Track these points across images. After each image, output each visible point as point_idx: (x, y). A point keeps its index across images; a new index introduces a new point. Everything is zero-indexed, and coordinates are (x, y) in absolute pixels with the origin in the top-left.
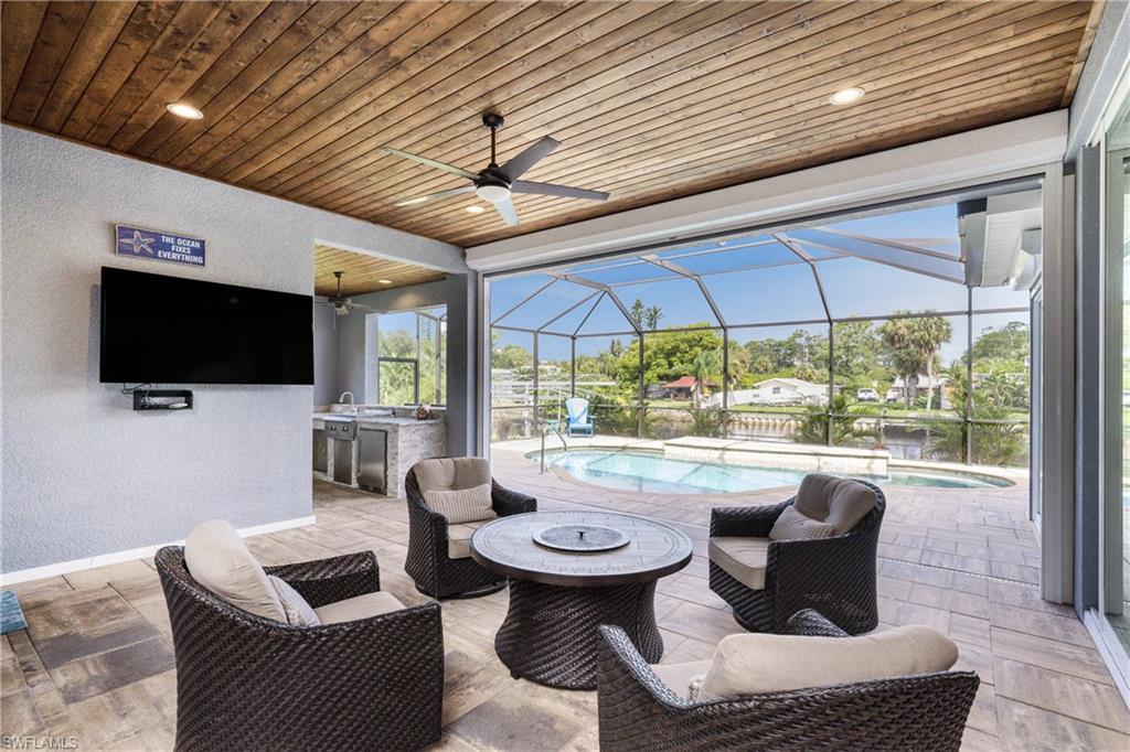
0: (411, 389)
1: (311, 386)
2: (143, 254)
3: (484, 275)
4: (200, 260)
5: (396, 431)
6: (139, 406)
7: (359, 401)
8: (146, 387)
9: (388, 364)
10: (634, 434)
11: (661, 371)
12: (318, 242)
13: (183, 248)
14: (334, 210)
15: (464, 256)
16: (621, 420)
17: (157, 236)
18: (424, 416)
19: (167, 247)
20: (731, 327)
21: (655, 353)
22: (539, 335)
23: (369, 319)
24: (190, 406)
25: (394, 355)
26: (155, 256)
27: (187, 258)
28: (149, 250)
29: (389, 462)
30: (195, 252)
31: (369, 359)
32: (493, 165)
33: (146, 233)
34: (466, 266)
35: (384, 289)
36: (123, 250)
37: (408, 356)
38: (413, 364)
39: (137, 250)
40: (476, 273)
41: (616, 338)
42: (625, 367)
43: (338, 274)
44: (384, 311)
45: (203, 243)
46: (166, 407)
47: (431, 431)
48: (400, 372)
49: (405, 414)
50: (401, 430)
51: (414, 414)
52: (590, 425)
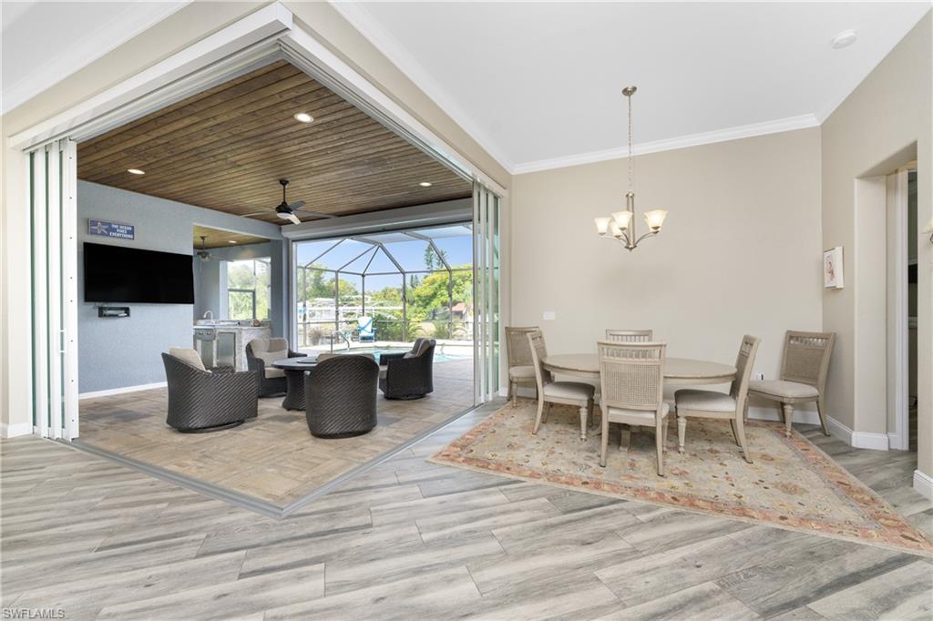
0: (251, 311)
1: (192, 306)
2: (103, 234)
3: (293, 241)
4: (131, 236)
5: (241, 333)
6: (101, 315)
7: (216, 317)
8: (106, 305)
9: (233, 293)
10: (401, 340)
11: (443, 299)
12: (195, 224)
13: (123, 231)
14: (204, 207)
15: (280, 229)
16: (394, 330)
17: (110, 224)
18: (258, 324)
19: (115, 230)
20: (455, 270)
21: (440, 286)
22: (339, 274)
23: (222, 264)
24: (128, 315)
25: (238, 287)
26: (108, 235)
27: (125, 236)
28: (106, 232)
29: (237, 351)
30: (129, 232)
31: (222, 290)
32: (284, 203)
33: (103, 223)
34: (282, 236)
35: (232, 245)
36: (94, 233)
37: (248, 288)
38: (251, 293)
39: (99, 232)
40: (288, 239)
41: (414, 275)
42: (419, 296)
43: (203, 238)
44: (231, 260)
45: (133, 227)
46: (116, 316)
47: (262, 333)
48: (243, 300)
49: (247, 323)
50: (244, 332)
51: (252, 324)
52: (373, 334)
